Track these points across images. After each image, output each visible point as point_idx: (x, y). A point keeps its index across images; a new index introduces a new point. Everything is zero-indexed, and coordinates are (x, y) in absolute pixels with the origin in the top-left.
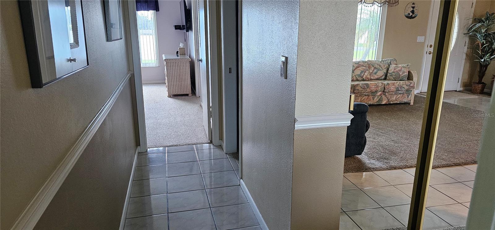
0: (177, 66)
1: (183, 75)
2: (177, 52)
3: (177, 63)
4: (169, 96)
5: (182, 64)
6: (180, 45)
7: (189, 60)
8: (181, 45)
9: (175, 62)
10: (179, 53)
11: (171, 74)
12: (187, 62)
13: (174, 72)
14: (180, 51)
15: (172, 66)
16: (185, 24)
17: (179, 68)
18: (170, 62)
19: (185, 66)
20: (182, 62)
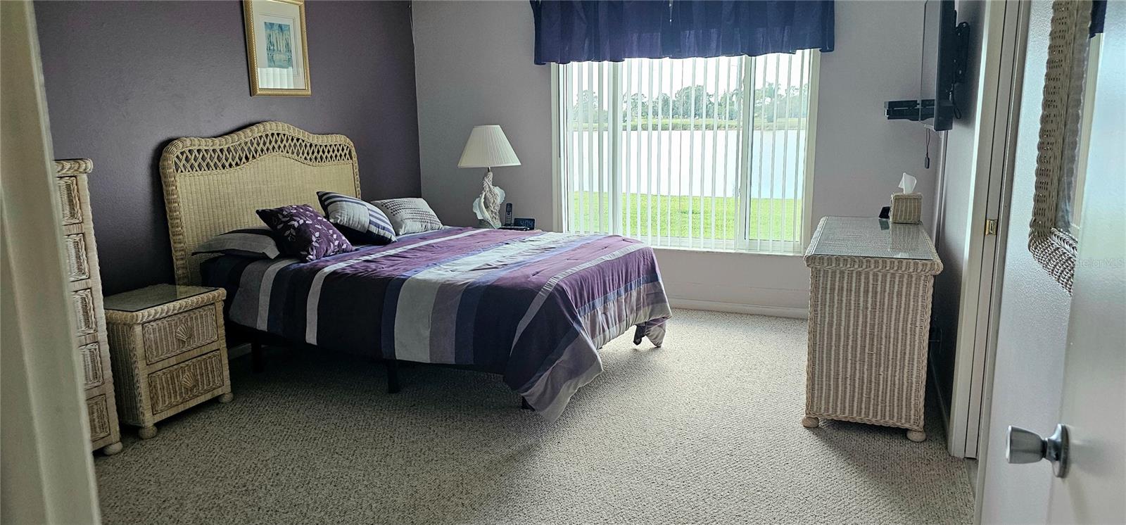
0: (866, 292)
1: (888, 337)
2: (885, 213)
3: (867, 278)
4: (810, 423)
5: (892, 286)
6: (903, 185)
7: (932, 268)
8: (907, 185)
9: (859, 274)
10: (891, 214)
11: (831, 325)
12: (919, 278)
13: (848, 316)
14: (896, 210)
15: (841, 289)
16: (933, 95)
17: (874, 303)
18: (834, 272)
19: (908, 295)
20: (893, 275)
